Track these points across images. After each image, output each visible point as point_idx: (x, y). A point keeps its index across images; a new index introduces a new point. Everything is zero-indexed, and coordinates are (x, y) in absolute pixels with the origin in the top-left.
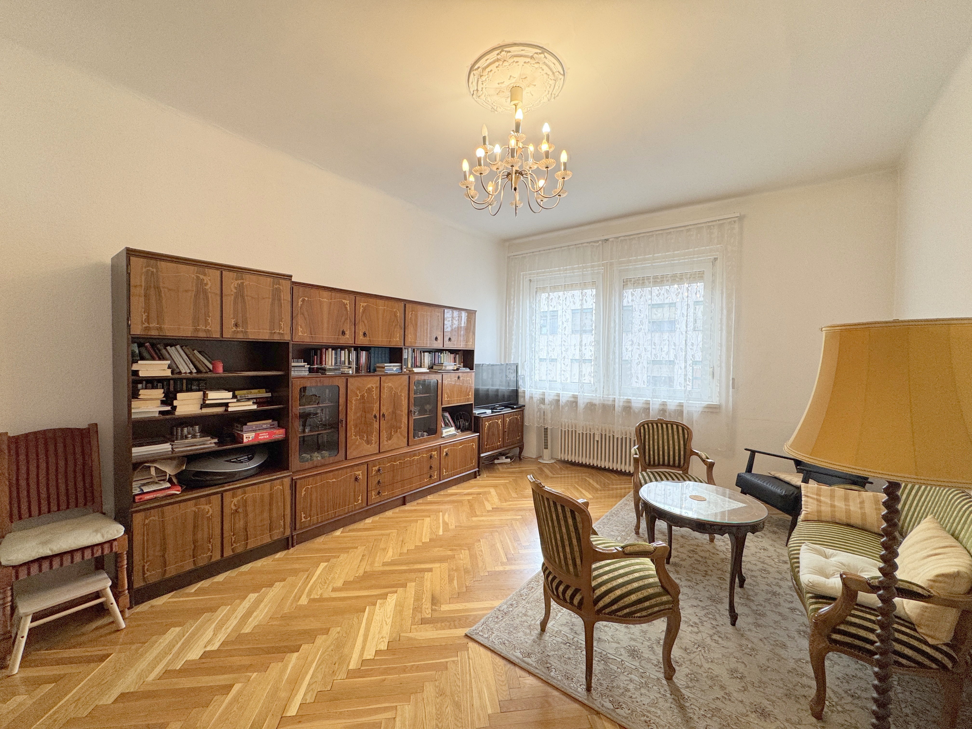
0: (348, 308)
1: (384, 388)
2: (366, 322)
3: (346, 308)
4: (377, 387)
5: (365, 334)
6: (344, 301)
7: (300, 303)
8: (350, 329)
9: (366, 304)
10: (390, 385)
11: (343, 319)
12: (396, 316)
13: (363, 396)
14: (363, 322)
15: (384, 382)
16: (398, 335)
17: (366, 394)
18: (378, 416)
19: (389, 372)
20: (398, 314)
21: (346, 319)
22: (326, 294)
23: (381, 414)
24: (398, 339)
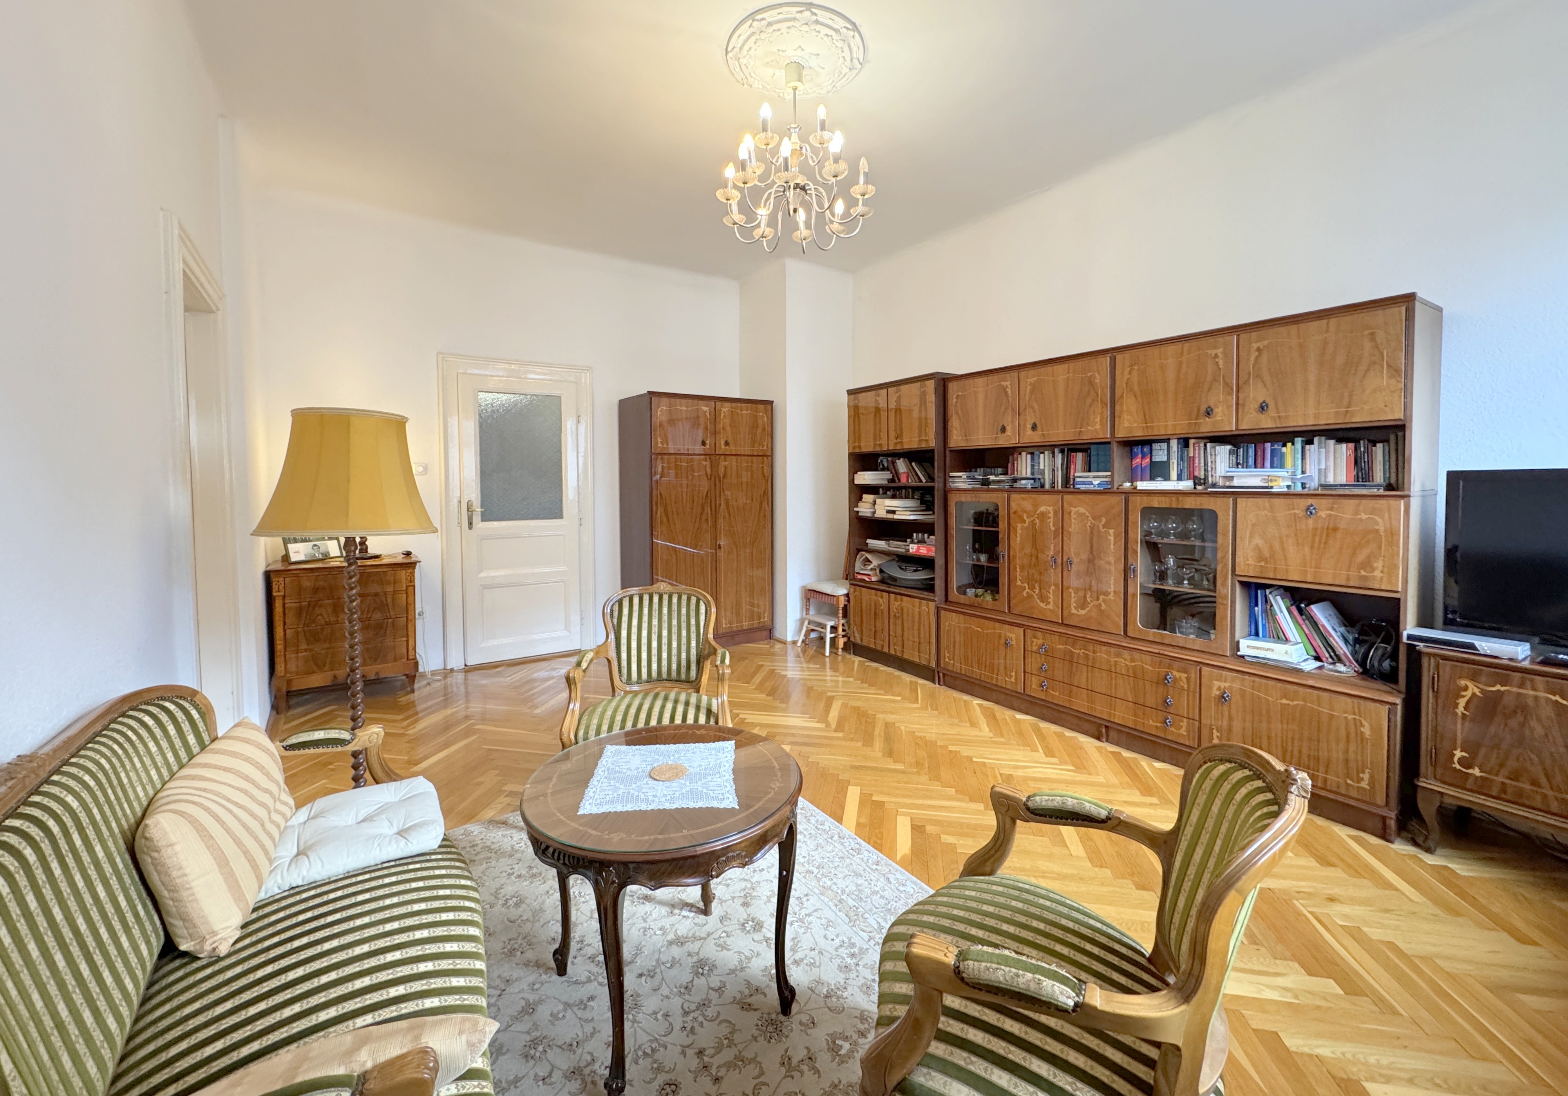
0: (1010, 392)
1: (1070, 513)
2: (1036, 407)
3: (1006, 393)
4: (1056, 513)
5: (1034, 427)
6: (1003, 383)
7: (955, 400)
8: (1013, 422)
9: (1035, 379)
10: (1082, 510)
11: (1003, 409)
12: (1091, 383)
13: (1033, 524)
14: (1032, 407)
15: (1071, 505)
16: (1098, 419)
17: (1037, 521)
18: (1059, 561)
19: (1083, 487)
20: (1098, 381)
21: (1006, 409)
22: (980, 381)
23: (1065, 559)
24: (1098, 426)
